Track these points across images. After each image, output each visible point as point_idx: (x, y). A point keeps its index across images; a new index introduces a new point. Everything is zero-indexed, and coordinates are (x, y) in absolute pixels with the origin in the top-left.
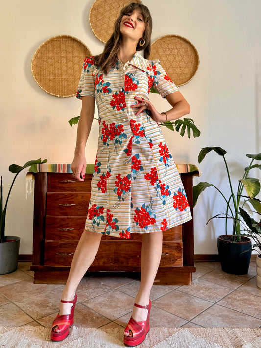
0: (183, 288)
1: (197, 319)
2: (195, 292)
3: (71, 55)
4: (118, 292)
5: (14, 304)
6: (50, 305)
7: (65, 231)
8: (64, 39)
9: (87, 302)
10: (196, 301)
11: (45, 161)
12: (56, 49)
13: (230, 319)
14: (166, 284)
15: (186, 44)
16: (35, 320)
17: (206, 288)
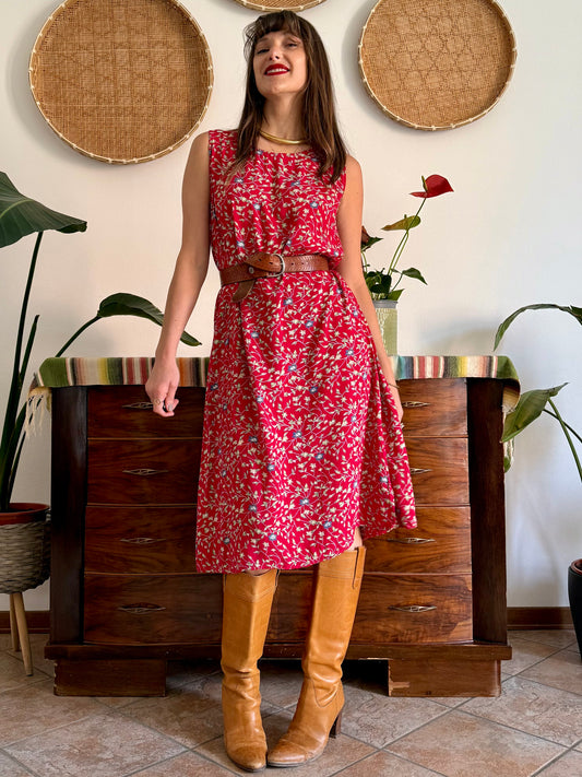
0: (477, 704)
2: (511, 714)
3: (139, 39)
6: (107, 755)
7: (137, 547)
10: (518, 741)
12: (98, 23)
14: (429, 694)
17: (541, 705)
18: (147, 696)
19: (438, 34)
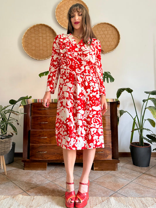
0: (112, 172)
1: (120, 191)
2: (119, 174)
3: (45, 35)
5: (12, 182)
7: (41, 139)
8: (41, 26)
9: (55, 181)
10: (120, 180)
11: (30, 97)
12: (36, 32)
13: (140, 191)
14: (102, 170)
15: (112, 28)
16: (24, 191)
17: (126, 172)
18: (43, 170)
19: (104, 34)
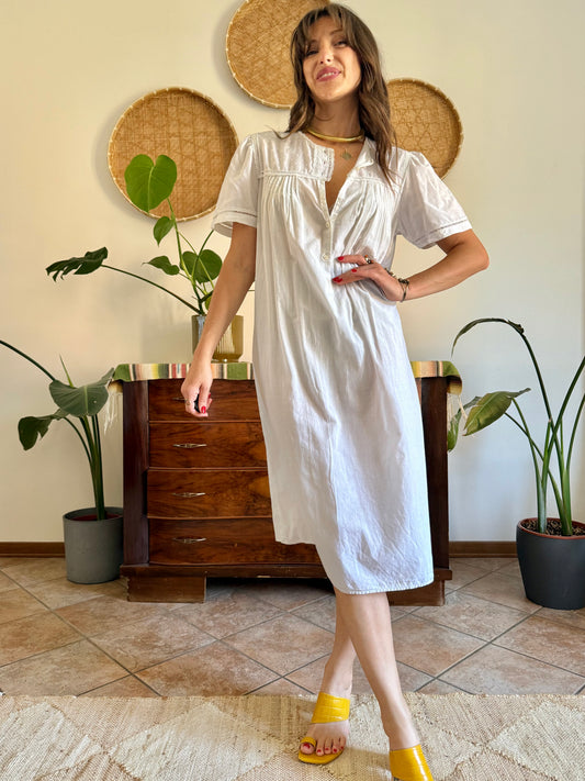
0: (425, 611)
1: (451, 674)
2: (450, 618)
3: (189, 130)
4: (294, 619)
5: (90, 641)
6: (161, 643)
7: (186, 499)
8: (173, 96)
9: (233, 638)
10: (452, 637)
12: (157, 118)
13: (518, 674)
16: (131, 674)
17: (472, 611)
18: (192, 603)
19: (405, 123)
